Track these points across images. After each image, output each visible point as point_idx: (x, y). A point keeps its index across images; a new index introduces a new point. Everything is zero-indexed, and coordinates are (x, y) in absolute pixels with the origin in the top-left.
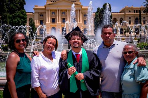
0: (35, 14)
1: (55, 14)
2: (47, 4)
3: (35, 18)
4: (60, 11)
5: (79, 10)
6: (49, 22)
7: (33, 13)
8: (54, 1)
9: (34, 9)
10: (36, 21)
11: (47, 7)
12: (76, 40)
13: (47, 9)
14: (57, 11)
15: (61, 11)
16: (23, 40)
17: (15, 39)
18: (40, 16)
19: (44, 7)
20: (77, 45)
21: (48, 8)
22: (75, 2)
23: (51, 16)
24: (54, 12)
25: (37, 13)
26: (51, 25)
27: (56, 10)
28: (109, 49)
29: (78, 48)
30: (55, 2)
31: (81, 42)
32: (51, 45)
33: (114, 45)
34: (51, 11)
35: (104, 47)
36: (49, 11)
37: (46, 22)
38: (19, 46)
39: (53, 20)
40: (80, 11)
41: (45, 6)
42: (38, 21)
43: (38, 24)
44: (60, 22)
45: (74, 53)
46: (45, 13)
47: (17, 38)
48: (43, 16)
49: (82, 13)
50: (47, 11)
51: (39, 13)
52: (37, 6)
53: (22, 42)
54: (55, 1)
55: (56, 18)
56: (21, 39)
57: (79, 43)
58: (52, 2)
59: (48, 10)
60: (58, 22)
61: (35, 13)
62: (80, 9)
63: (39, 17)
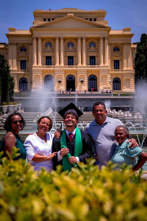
0: (10, 47)
1: (51, 46)
2: (34, 25)
3: (10, 55)
4: (62, 41)
5: (104, 39)
6: (40, 64)
7: (5, 44)
8: (49, 20)
9: (8, 36)
10: (13, 62)
11: (35, 32)
12: (70, 118)
13: (35, 36)
14: (57, 41)
15: (65, 39)
16: (20, 122)
17: (12, 120)
18: (21, 50)
19: (28, 32)
20: (71, 124)
21: (37, 34)
22: (95, 20)
23: (43, 51)
24: (49, 43)
25: (14, 44)
26: (43, 71)
27: (54, 39)
28: (101, 127)
29: (72, 127)
30: (51, 21)
31: (76, 122)
32: (45, 125)
33: (107, 123)
34: (43, 39)
35: (96, 125)
36: (40, 41)
37: (32, 63)
38: (16, 127)
39: (49, 61)
40: (106, 41)
41: (31, 30)
42: (15, 61)
43: (15, 68)
44: (62, 64)
45: (68, 133)
46: (32, 44)
47: (14, 119)
48: (25, 50)
49: (110, 44)
50: (35, 41)
51: (17, 44)
52: (14, 30)
53: (19, 123)
54: (53, 19)
55: (55, 56)
56: (18, 120)
57: (73, 122)
58: (47, 22)
59: (37, 39)
60: (57, 64)
61: (10, 44)
62: (106, 36)
63: (18, 53)
